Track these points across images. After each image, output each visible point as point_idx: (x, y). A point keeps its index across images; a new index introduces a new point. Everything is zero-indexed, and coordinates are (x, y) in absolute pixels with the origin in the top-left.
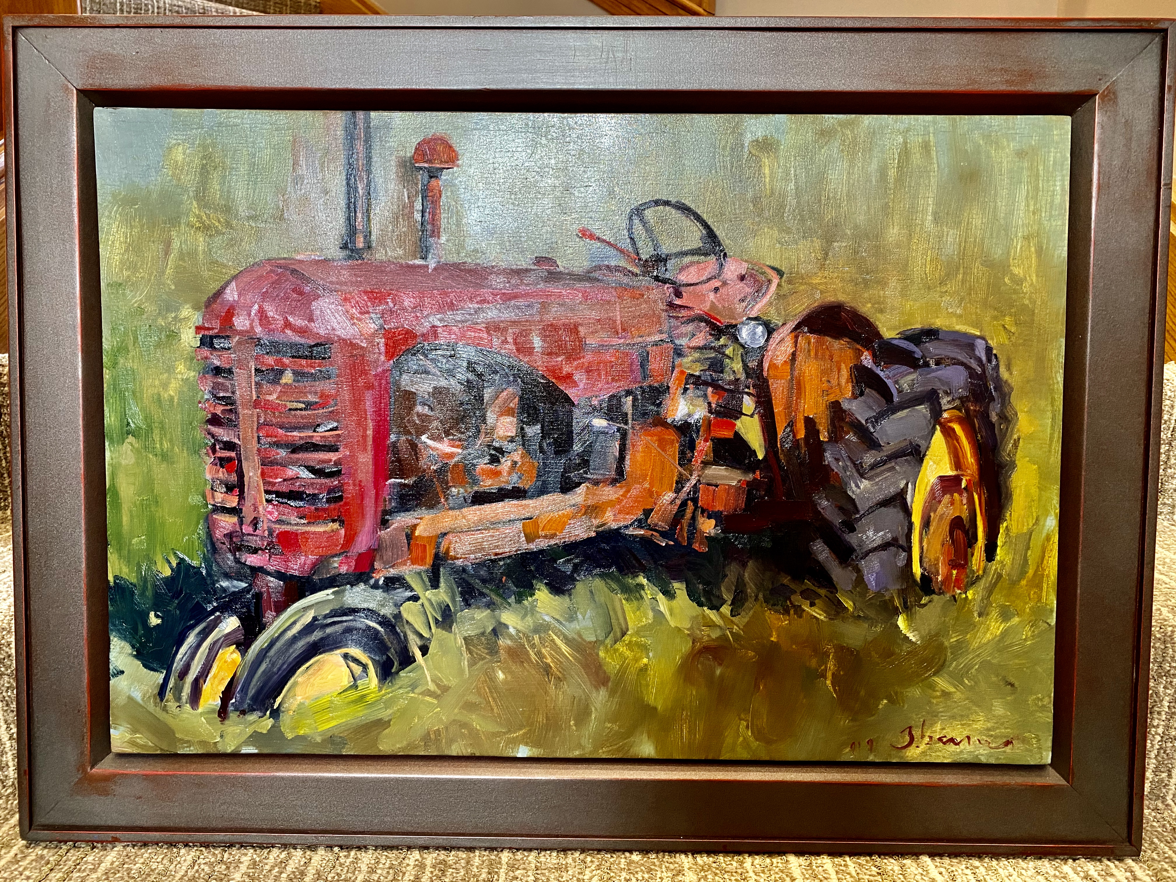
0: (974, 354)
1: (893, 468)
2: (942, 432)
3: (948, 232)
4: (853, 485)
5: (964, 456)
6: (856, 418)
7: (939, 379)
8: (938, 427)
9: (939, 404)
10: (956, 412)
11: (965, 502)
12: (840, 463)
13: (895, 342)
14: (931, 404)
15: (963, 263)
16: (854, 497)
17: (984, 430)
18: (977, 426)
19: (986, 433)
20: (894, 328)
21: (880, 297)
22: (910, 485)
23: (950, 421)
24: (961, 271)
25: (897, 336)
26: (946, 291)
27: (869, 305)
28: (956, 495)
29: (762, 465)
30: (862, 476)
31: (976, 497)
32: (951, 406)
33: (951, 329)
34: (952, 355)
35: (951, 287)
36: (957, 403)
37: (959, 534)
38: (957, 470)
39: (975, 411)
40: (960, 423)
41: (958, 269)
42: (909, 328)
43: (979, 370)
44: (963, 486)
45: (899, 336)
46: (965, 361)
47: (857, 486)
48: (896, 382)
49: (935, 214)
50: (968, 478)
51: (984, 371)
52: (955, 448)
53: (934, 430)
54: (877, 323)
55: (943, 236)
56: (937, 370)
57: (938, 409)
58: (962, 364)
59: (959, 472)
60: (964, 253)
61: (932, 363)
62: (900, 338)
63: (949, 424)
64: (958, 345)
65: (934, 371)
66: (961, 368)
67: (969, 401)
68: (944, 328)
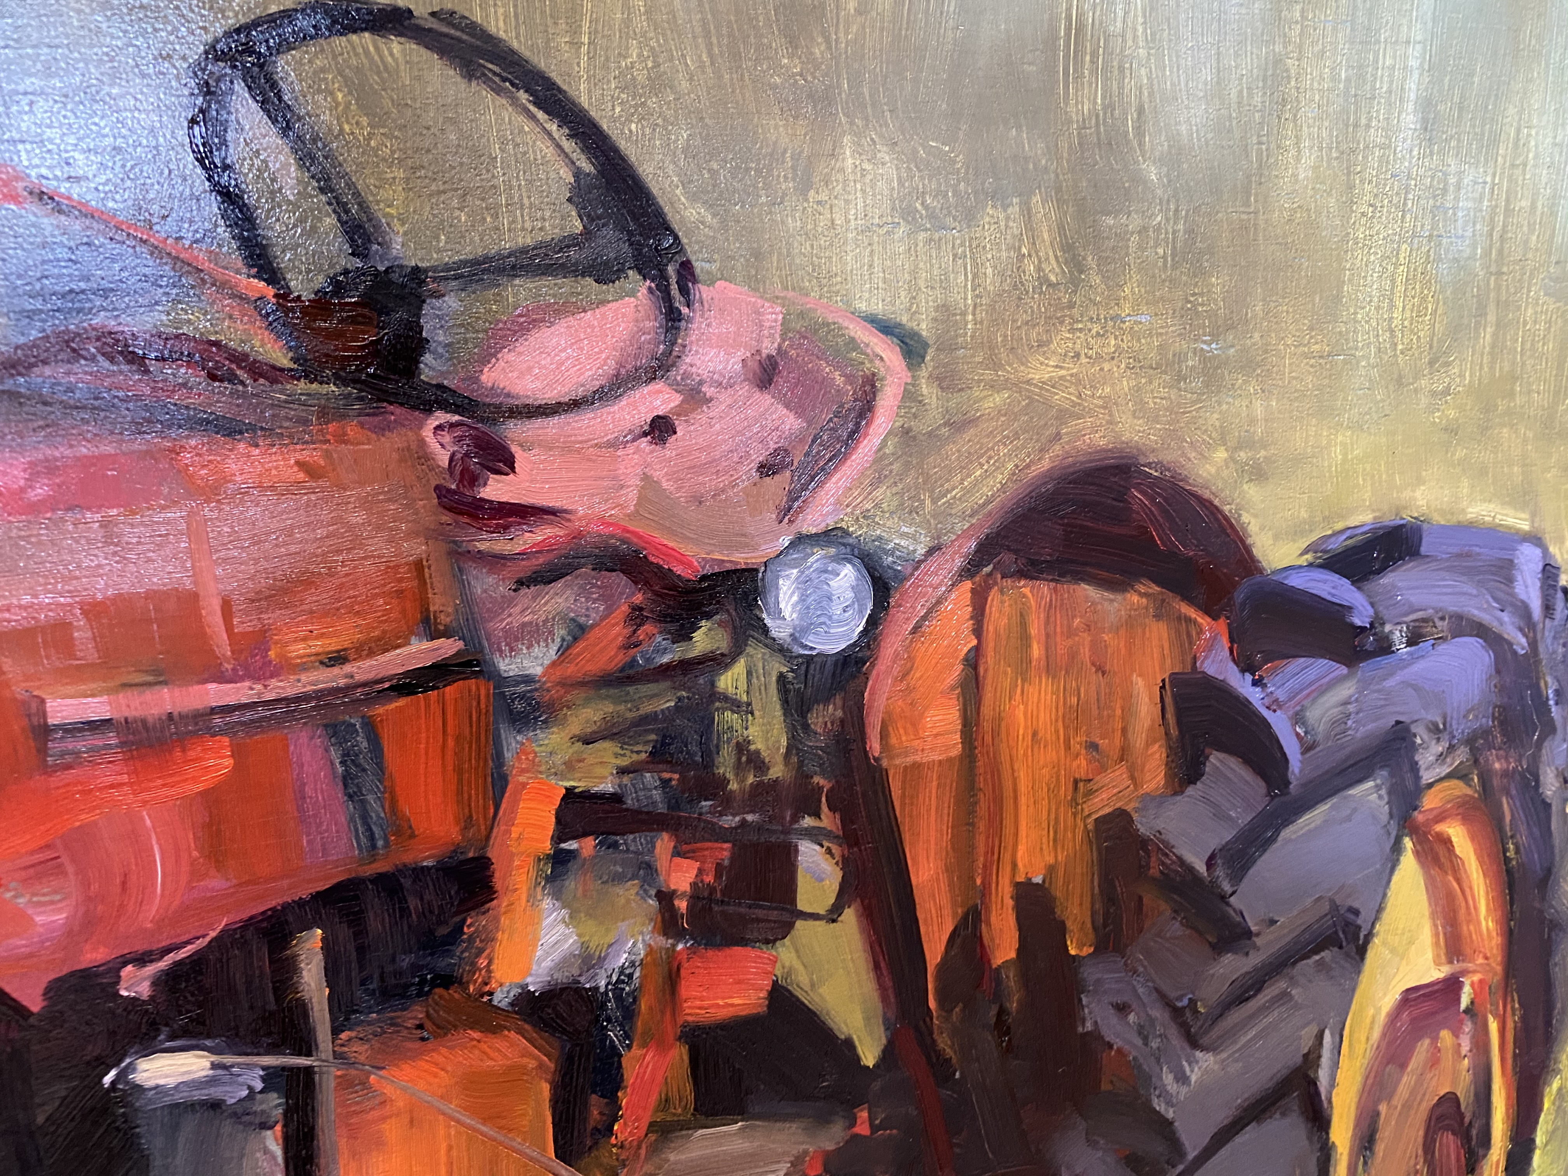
0: (1513, 595)
1: (1284, 996)
2: (1417, 853)
3: (1460, 174)
4: (1168, 1078)
5: (1472, 917)
6: (1180, 859)
7: (1416, 688)
8: (1408, 843)
9: (1414, 768)
10: (1458, 788)
11: (1465, 1047)
12: (1132, 1017)
13: (1296, 581)
14: (1392, 775)
15: (1498, 287)
16: (1170, 1114)
17: (1523, 828)
18: (1508, 818)
19: (1531, 834)
20: (1297, 532)
21: (1252, 421)
22: (1327, 1035)
23: (1441, 817)
24: (1491, 317)
25: (1303, 561)
26: (1446, 392)
27: (1221, 454)
28: (1445, 1035)
29: (876, 1086)
30: (1194, 1043)
31: (1493, 1026)
32: (1446, 770)
33: (1454, 520)
34: (1452, 605)
35: (1462, 375)
36: (1462, 755)
37: (1449, 1143)
38: (1450, 962)
39: (1505, 774)
40: (1466, 819)
41: (1481, 311)
42: (1339, 526)
43: (1521, 643)
44: (1465, 1001)
45: (1309, 557)
46: (1485, 618)
47: (1182, 1078)
48: (1298, 718)
49: (1426, 106)
50: (1476, 978)
51: (1533, 644)
52: (1450, 897)
53: (1397, 849)
54: (1245, 518)
55: (1445, 190)
56: (1414, 659)
57: (1409, 783)
58: (1481, 631)
59: (1457, 966)
60: (1500, 252)
61: (1398, 637)
62: (1311, 565)
63: (1439, 828)
64: (1469, 572)
65: (1404, 664)
66: (1473, 643)
67: (1491, 746)
68: (1438, 519)
